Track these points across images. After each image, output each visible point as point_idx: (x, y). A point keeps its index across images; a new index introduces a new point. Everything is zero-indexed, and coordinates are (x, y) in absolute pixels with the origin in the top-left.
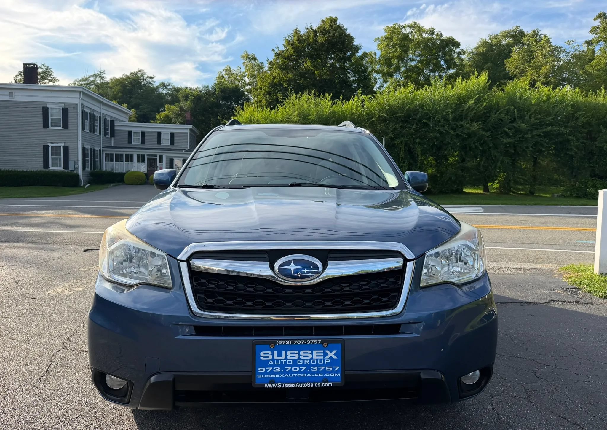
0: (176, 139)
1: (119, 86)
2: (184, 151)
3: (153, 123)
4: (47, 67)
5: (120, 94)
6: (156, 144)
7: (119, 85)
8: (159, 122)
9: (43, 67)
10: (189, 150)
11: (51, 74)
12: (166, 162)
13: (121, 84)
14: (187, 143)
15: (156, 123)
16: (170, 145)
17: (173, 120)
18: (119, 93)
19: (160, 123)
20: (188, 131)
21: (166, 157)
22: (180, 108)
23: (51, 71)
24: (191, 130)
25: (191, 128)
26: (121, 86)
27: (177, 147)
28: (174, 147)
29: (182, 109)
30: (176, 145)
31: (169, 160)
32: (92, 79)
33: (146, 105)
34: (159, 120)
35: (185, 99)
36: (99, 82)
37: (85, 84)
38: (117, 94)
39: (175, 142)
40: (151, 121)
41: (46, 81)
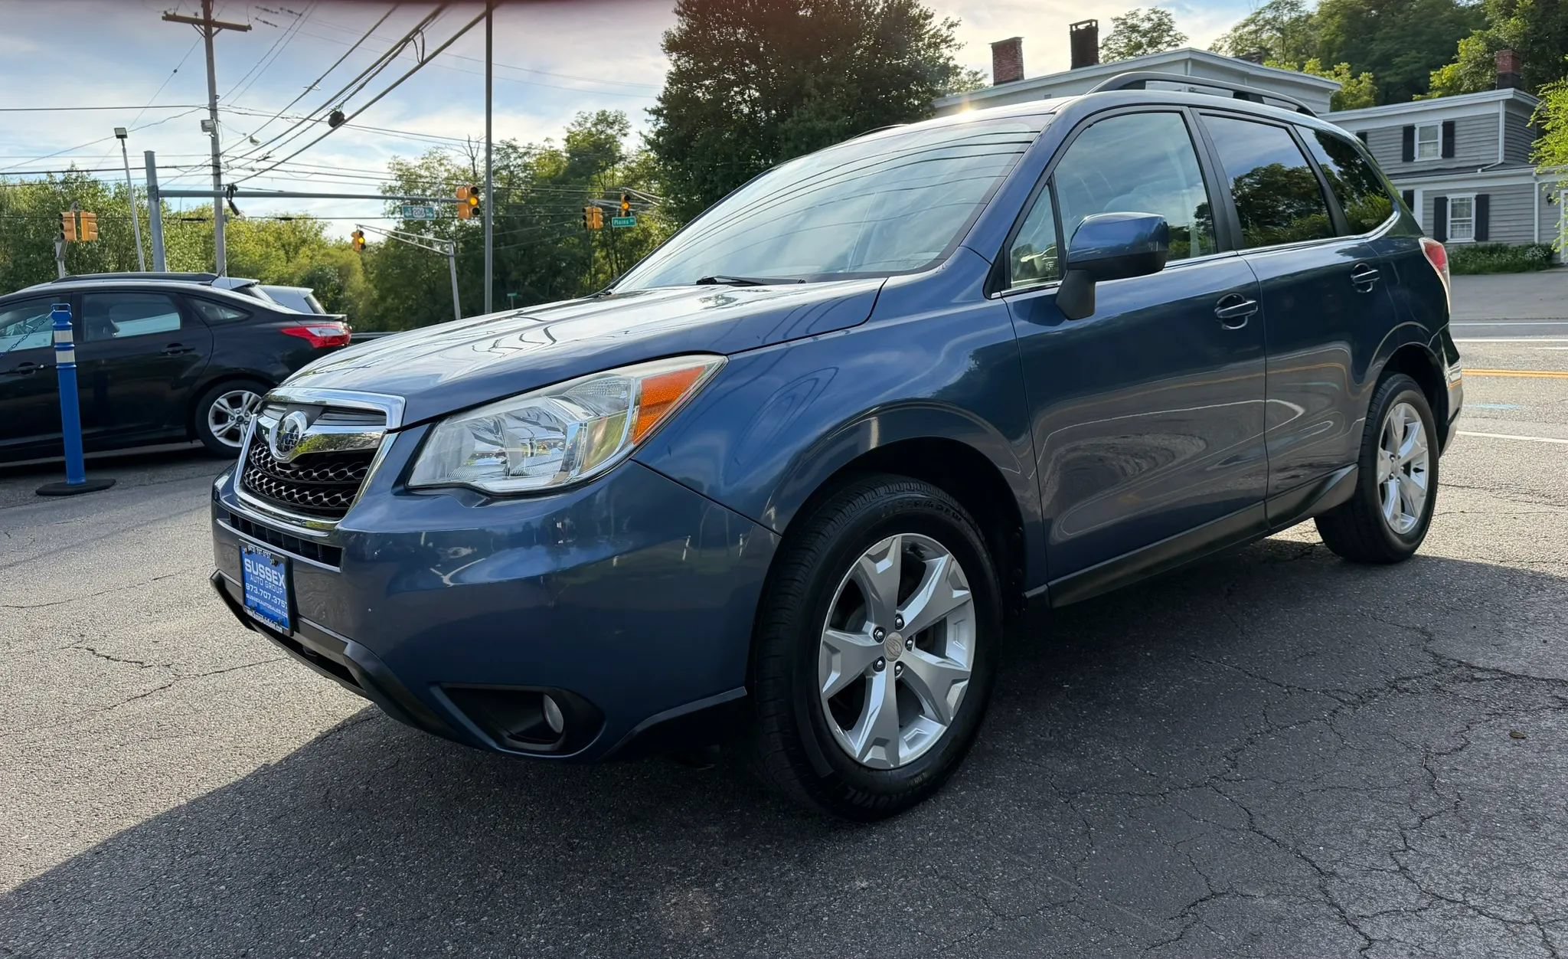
0: (1460, 139)
1: (1338, 17)
2: (1479, 170)
3: (1421, 99)
4: (1162, 13)
5: (1341, 39)
6: (1401, 161)
7: (1336, 13)
8: (1439, 93)
9: (1153, 16)
10: (1503, 163)
11: (1170, 28)
12: (1424, 209)
13: (1343, 12)
14: (1498, 144)
15: (1430, 98)
16: (1441, 158)
17: (1466, 83)
18: (1337, 36)
19: (1440, 96)
20: (1501, 110)
21: (1424, 196)
22: (1488, 45)
23: (1170, 20)
24: (1509, 103)
25: (1511, 96)
26: (1344, 16)
27: (1461, 161)
28: (1456, 162)
29: (1493, 45)
30: (1461, 157)
31: (1433, 202)
32: (1269, 15)
33: (1414, 53)
34: (1438, 89)
35: (1504, 14)
36: (1286, 19)
37: (1250, 33)
38: (1333, 40)
39: (1456, 147)
40: (1415, 96)
41: (1159, 46)
